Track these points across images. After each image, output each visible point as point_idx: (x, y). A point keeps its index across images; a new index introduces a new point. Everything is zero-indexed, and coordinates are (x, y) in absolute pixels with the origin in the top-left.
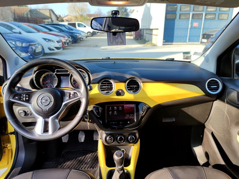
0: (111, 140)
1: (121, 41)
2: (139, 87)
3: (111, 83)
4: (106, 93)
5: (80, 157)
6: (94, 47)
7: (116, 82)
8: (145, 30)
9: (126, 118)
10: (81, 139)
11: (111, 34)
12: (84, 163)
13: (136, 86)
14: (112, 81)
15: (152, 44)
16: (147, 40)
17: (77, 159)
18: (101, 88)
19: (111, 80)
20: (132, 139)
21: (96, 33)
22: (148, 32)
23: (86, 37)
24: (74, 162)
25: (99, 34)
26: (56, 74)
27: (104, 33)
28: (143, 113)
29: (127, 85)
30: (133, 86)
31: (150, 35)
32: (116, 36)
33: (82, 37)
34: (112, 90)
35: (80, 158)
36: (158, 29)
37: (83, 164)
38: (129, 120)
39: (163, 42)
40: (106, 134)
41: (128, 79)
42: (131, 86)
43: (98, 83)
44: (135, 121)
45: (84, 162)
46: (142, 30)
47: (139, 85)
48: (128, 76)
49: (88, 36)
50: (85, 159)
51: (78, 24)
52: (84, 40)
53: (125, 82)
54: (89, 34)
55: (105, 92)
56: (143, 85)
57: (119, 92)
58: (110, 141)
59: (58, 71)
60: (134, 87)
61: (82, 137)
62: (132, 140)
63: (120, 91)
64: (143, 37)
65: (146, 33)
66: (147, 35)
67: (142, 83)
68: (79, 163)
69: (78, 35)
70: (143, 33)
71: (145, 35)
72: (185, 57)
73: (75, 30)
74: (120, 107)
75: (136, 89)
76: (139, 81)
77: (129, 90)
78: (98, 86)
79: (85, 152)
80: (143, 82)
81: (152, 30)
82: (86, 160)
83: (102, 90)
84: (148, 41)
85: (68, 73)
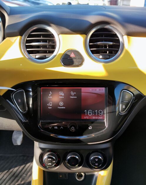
0: (51, 162)
2: (118, 46)
3: (52, 36)
4: (38, 59)
5: (16, 167)
7: (63, 33)
9: (85, 118)
10: (16, 141)
12: (20, 179)
13: (111, 43)
17: (11, 170)
19: (50, 26)
20: (96, 162)
24: (5, 177)
28: (124, 107)
34: (52, 52)
35: (16, 169)
37: (18, 180)
38: (92, 122)
40: (41, 148)
42: (99, 43)
43: (21, 33)
44: (106, 125)
45: (21, 176)
47: (118, 41)
50: (23, 170)
55: (37, 57)
57: (69, 56)
58: (50, 164)
60: (105, 46)
61: (18, 138)
62: (97, 164)
63: (72, 55)
67: (125, 37)
68: (13, 178)
74: (72, 93)
75: (111, 52)
76: (118, 31)
77: (93, 52)
78: (21, 42)
79: (25, 158)
80: (129, 34)
82: (24, 173)
83: (30, 52)
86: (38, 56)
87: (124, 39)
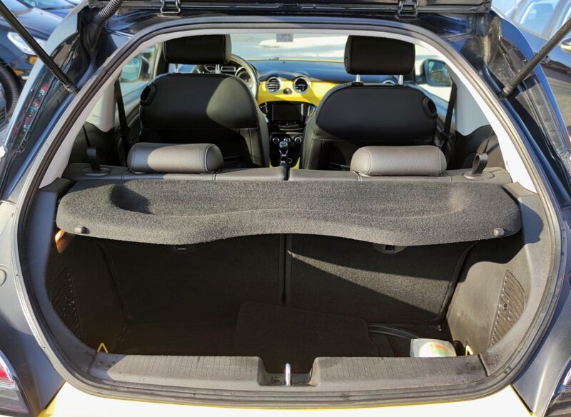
1: (289, 38)
2: (307, 87)
3: (278, 82)
7: (283, 81)
13: (304, 86)
14: (279, 79)
18: (268, 86)
26: (222, 72)
29: (296, 84)
30: (301, 85)
34: (279, 89)
41: (296, 78)
42: (299, 85)
43: (266, 80)
47: (307, 84)
48: (296, 75)
53: (293, 80)
56: (312, 84)
60: (302, 87)
63: (288, 90)
75: (304, 89)
76: (307, 80)
77: (297, 89)
78: (266, 84)
80: (312, 81)
83: (269, 89)
85: (235, 70)
86: (273, 90)
87: (309, 83)
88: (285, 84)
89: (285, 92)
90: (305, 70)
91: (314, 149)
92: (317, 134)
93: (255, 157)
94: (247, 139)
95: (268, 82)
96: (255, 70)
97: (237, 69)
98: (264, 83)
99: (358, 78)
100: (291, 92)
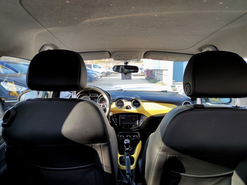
0: (122, 137)
1: (129, 77)
2: (140, 105)
3: (123, 102)
6: (107, 85)
7: (126, 101)
8: (156, 71)
11: (124, 74)
13: (138, 104)
14: (123, 100)
15: (162, 83)
16: (158, 79)
18: (117, 105)
20: (135, 137)
21: (110, 73)
22: (159, 72)
23: (101, 77)
25: (112, 74)
26: (90, 97)
27: (117, 73)
28: (142, 120)
29: (133, 103)
30: (136, 104)
31: (161, 75)
32: (126, 75)
33: (97, 77)
34: (123, 106)
36: (167, 70)
39: (173, 82)
41: (133, 100)
43: (115, 101)
46: (153, 71)
47: (140, 103)
48: (133, 98)
49: (103, 76)
51: (93, 65)
52: (98, 79)
53: (131, 101)
54: (104, 75)
56: (142, 103)
59: (91, 95)
63: (128, 107)
64: (154, 77)
65: (157, 74)
66: (158, 75)
69: (93, 75)
70: (154, 73)
71: (156, 75)
72: (173, 89)
73: (91, 71)
75: (138, 106)
76: (140, 101)
77: (134, 106)
81: (162, 70)
83: (118, 106)
84: (159, 81)
85: (98, 96)
86: (120, 107)
87: (141, 103)
88: (127, 103)
89: (127, 108)
90: (138, 96)
91: (159, 163)
92: (163, 151)
93: (106, 166)
94: (99, 152)
95: (117, 102)
96: (109, 95)
97: (99, 95)
98: (115, 103)
99: (199, 101)
100: (130, 108)
